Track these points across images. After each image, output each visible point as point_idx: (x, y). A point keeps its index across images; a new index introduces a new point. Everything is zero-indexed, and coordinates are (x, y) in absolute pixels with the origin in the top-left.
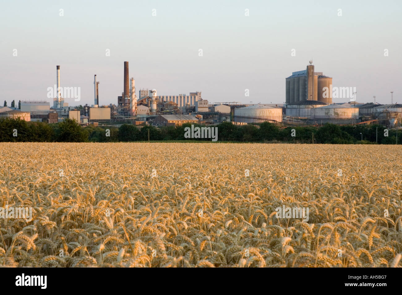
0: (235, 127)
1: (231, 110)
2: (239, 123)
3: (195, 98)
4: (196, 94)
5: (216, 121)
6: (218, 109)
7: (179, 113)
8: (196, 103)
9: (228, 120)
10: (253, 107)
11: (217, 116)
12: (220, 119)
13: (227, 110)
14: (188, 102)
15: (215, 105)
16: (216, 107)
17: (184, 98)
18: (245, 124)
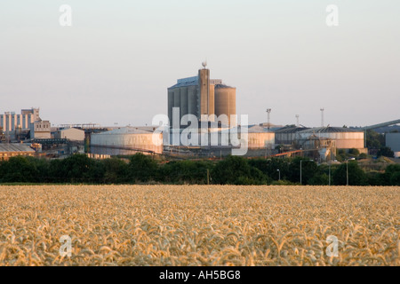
0: (92, 162)
1: (86, 136)
2: (97, 156)
3: (29, 117)
4: (32, 111)
5: (63, 152)
6: (65, 135)
7: (5, 142)
8: (31, 125)
9: (82, 152)
10: (119, 131)
11: (63, 145)
12: (68, 150)
13: (80, 136)
14: (18, 123)
15: (61, 129)
16: (62, 131)
17: (13, 117)
18: (107, 156)
